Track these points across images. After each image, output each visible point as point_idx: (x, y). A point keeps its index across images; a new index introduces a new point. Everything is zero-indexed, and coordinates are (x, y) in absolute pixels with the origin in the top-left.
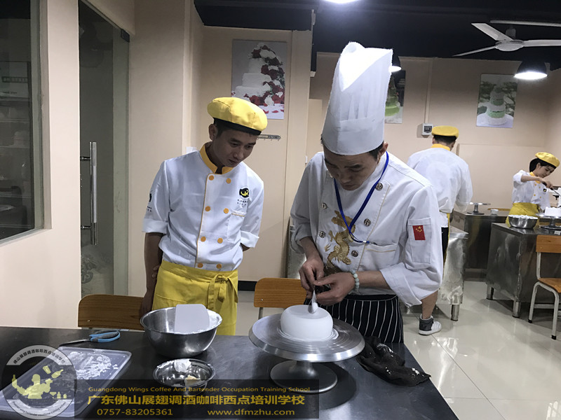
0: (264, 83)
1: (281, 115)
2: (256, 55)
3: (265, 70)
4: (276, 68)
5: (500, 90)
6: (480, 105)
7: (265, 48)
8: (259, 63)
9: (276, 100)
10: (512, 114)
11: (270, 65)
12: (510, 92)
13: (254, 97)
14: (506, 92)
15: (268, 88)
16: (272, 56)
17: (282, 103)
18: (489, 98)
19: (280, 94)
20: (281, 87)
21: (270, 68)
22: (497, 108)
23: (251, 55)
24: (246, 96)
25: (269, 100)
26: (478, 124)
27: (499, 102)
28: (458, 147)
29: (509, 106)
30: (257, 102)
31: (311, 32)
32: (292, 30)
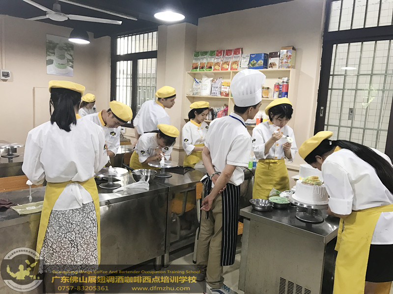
5: (61, 48)
6: (48, 58)
10: (72, 67)
12: (69, 50)
14: (66, 50)
18: (54, 53)
22: (61, 62)
26: (48, 73)
27: (62, 57)
28: (34, 90)
29: (69, 61)
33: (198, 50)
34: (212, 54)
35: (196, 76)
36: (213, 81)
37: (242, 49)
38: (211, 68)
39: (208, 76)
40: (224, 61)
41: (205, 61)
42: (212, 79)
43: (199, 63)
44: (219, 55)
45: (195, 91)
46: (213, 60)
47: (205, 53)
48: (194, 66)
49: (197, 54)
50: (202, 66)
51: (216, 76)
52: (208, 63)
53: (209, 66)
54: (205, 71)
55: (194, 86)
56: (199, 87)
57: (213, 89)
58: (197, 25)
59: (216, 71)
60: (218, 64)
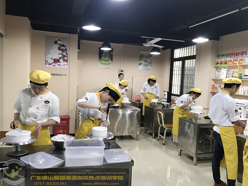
0: (59, 54)
1: (66, 66)
2: (56, 43)
3: (59, 49)
4: (64, 48)
5: (146, 57)
6: (140, 62)
7: (59, 40)
8: (57, 46)
9: (64, 60)
10: (150, 66)
11: (61, 47)
12: (149, 58)
13: (55, 59)
15: (61, 56)
16: (62, 43)
17: (67, 62)
18: (142, 60)
19: (66, 58)
20: (66, 55)
21: (62, 48)
22: (146, 63)
23: (53, 42)
24: (52, 59)
25: (61, 60)
26: (139, 69)
28: (133, 77)
29: (149, 63)
30: (56, 61)
31: (78, 35)
32: (70, 33)
33: (219, 54)
34: (227, 55)
35: (218, 68)
36: (228, 70)
37: (246, 52)
38: (226, 63)
39: (225, 68)
40: (235, 59)
41: (223, 60)
42: (227, 69)
43: (219, 61)
44: (232, 56)
45: (217, 77)
46: (228, 59)
47: (224, 55)
48: (217, 63)
49: (218, 56)
50: (221, 62)
51: (230, 68)
52: (225, 61)
53: (225, 62)
54: (223, 65)
55: (216, 73)
56: (219, 74)
57: (228, 75)
58: (219, 40)
59: (230, 65)
60: (230, 61)
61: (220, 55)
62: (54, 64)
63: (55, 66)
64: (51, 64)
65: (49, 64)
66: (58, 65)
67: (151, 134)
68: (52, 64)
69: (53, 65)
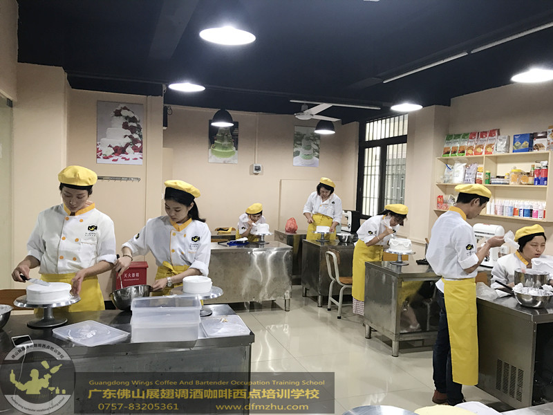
0: (125, 136)
1: (140, 162)
2: (118, 114)
3: (125, 126)
4: (135, 125)
5: (308, 139)
6: (295, 150)
7: (125, 108)
8: (121, 121)
9: (135, 149)
10: (318, 157)
11: (130, 122)
12: (315, 140)
13: (116, 147)
14: (313, 140)
15: (129, 140)
16: (131, 115)
17: (141, 152)
18: (301, 144)
19: (139, 145)
20: (140, 139)
21: (130, 124)
22: (307, 152)
23: (113, 114)
24: (110, 146)
25: (129, 149)
26: (294, 164)
27: (308, 148)
28: (280, 182)
29: (315, 151)
30: (119, 151)
31: (163, 97)
32: (147, 95)
33: (450, 133)
34: (465, 136)
35: (449, 161)
36: (466, 166)
37: (499, 131)
38: (463, 152)
39: (461, 162)
40: (478, 144)
41: (458, 145)
42: (465, 164)
43: (451, 147)
44: (473, 137)
45: (446, 179)
46: (466, 144)
47: (458, 136)
48: (446, 151)
49: (449, 137)
50: (454, 151)
51: (469, 162)
52: (460, 147)
53: (461, 150)
54: (457, 155)
55: (446, 173)
56: (451, 173)
57: (466, 175)
58: (449, 105)
59: (469, 156)
60: (471, 148)
61: (452, 136)
62: (115, 158)
63: (116, 160)
64: (107, 158)
65: (104, 158)
66: (123, 158)
67: (315, 299)
68: (111, 156)
69: (113, 158)
